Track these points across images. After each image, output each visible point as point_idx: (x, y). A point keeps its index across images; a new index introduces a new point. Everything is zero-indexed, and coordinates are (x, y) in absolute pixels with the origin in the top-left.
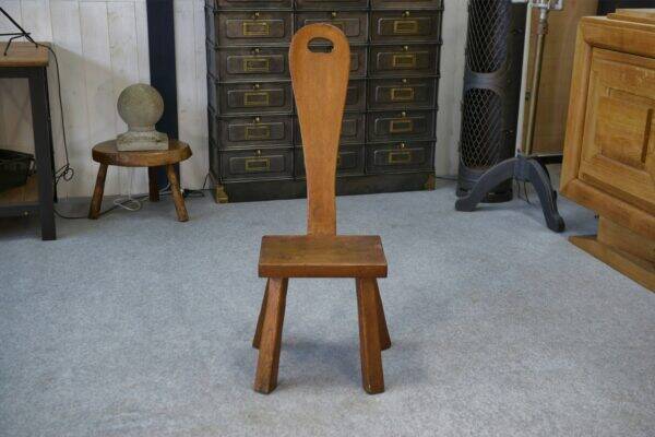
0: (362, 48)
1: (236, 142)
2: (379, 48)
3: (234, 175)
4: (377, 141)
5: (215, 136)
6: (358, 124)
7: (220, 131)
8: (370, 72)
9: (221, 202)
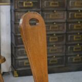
0: (64, 23)
1: (21, 55)
2: (70, 23)
3: (20, 67)
4: (69, 54)
5: (13, 53)
6: (63, 49)
7: (15, 52)
8: (67, 31)
9: (16, 77)
